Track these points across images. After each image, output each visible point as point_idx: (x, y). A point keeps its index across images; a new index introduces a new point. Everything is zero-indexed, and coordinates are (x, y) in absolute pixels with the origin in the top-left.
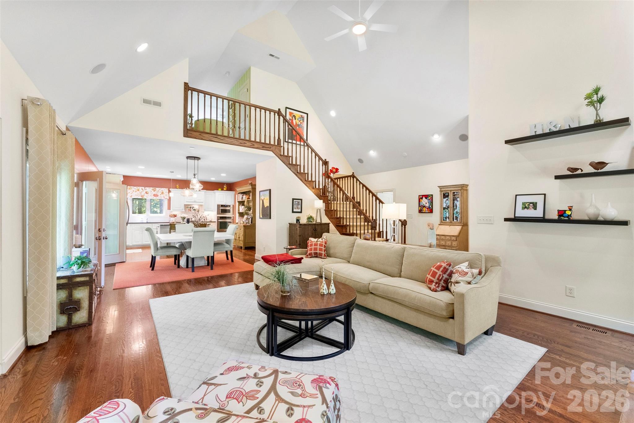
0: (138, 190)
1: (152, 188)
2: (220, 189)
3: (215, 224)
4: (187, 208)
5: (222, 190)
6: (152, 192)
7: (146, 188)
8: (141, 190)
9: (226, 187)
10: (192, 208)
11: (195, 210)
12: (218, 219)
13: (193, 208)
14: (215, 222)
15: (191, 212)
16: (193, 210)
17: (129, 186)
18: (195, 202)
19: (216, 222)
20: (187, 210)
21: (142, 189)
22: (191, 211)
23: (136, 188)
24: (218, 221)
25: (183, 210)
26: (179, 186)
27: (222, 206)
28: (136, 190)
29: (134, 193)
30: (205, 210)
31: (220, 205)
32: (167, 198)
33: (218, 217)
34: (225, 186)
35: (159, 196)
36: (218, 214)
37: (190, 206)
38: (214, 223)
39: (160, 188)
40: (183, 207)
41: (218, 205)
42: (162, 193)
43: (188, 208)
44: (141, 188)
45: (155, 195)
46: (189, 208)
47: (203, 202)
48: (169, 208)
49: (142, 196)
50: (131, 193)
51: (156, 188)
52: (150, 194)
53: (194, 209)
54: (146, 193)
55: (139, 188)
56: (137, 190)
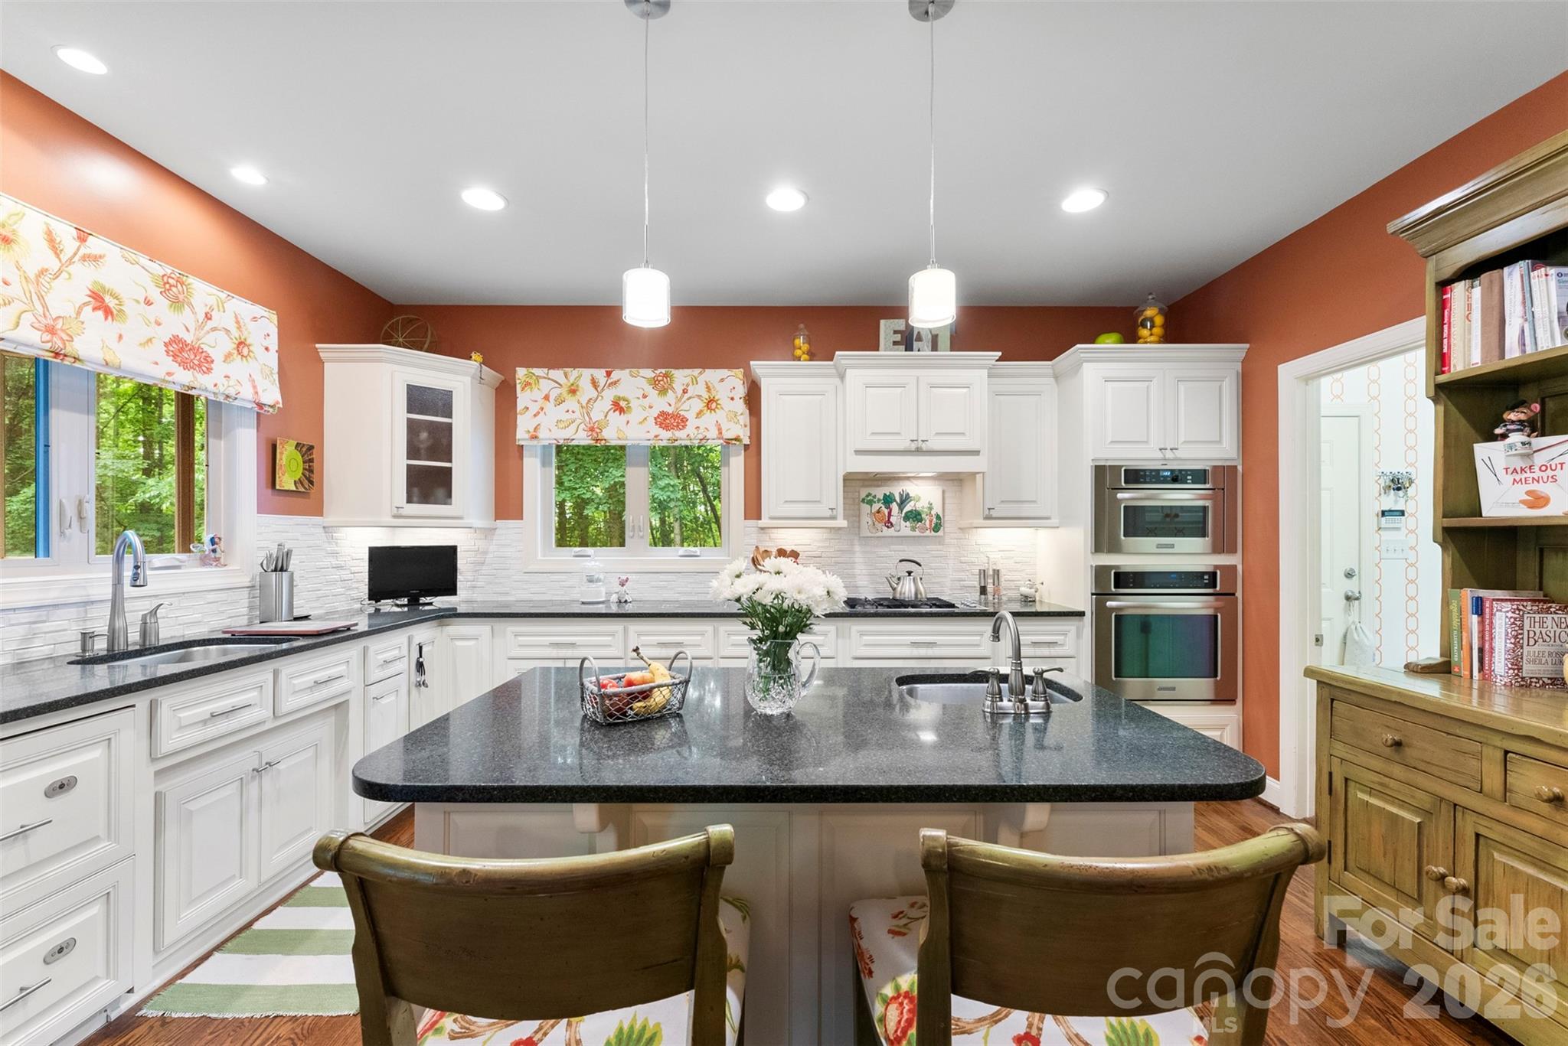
0: (573, 391)
1: (648, 373)
2: (1114, 336)
3: (1079, 635)
4: (866, 508)
5: (1131, 337)
6: (646, 402)
7: (616, 374)
8: (587, 391)
9: (1159, 320)
10: (895, 507)
11: (915, 516)
12: (1101, 595)
13: (905, 499)
14: (1081, 614)
15: (891, 532)
16: (906, 518)
17: (527, 366)
18: (918, 451)
19: (1088, 618)
20: (866, 519)
21: (594, 383)
22: (889, 524)
23: (562, 380)
24: (1101, 612)
25: (833, 518)
26: (809, 341)
27: (1136, 476)
28: (559, 391)
29: (554, 413)
30: (988, 518)
31: (1115, 469)
32: (737, 439)
33: (1100, 572)
34: (1150, 312)
35: (692, 423)
36: (1098, 548)
37: (887, 490)
38: (1070, 626)
39: (696, 371)
40: (834, 496)
41: (1100, 472)
42: (711, 404)
43: (870, 503)
44: (587, 373)
45: (666, 420)
46: (876, 507)
47: (976, 453)
48: (753, 509)
49: (592, 429)
50: (534, 408)
51: (674, 371)
52: (636, 414)
53: (908, 508)
54: (618, 407)
55: (579, 377)
56: (564, 391)
